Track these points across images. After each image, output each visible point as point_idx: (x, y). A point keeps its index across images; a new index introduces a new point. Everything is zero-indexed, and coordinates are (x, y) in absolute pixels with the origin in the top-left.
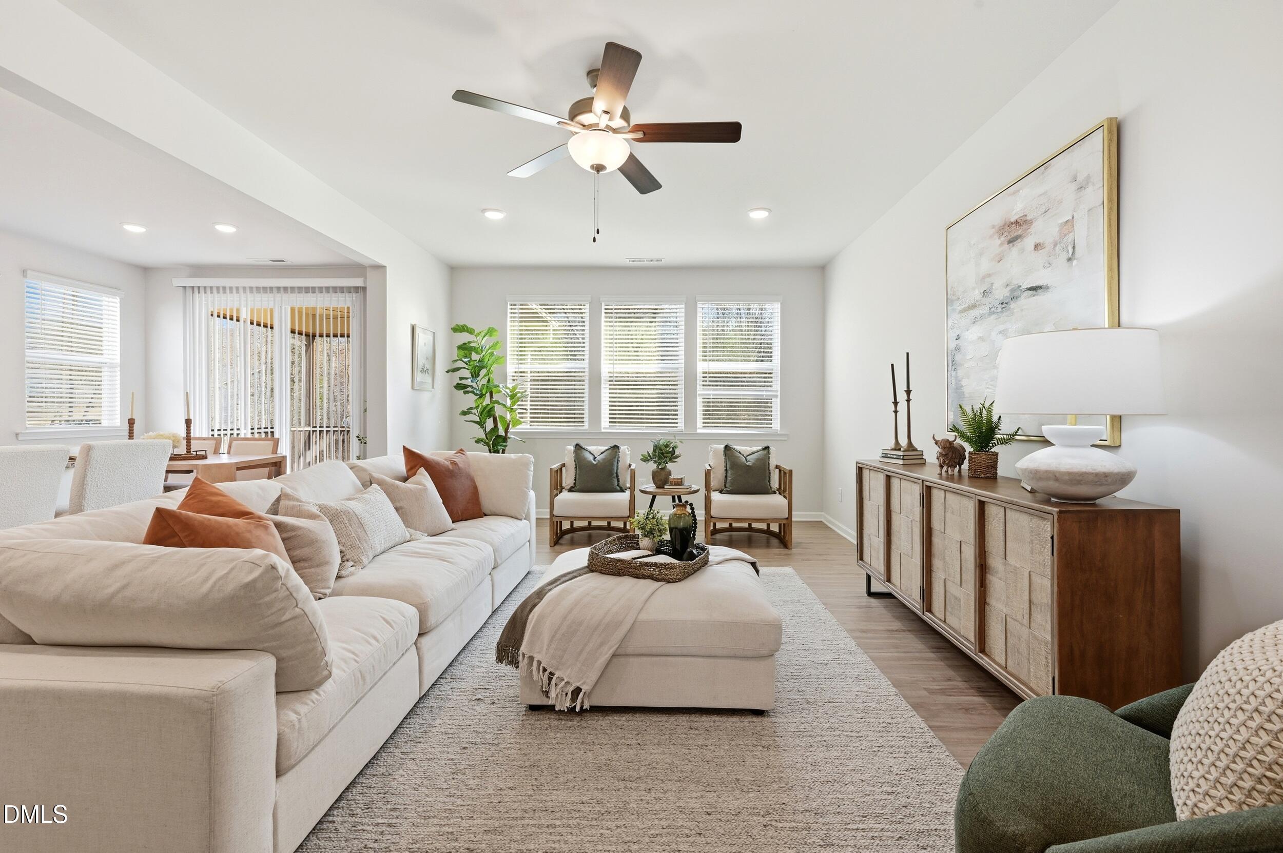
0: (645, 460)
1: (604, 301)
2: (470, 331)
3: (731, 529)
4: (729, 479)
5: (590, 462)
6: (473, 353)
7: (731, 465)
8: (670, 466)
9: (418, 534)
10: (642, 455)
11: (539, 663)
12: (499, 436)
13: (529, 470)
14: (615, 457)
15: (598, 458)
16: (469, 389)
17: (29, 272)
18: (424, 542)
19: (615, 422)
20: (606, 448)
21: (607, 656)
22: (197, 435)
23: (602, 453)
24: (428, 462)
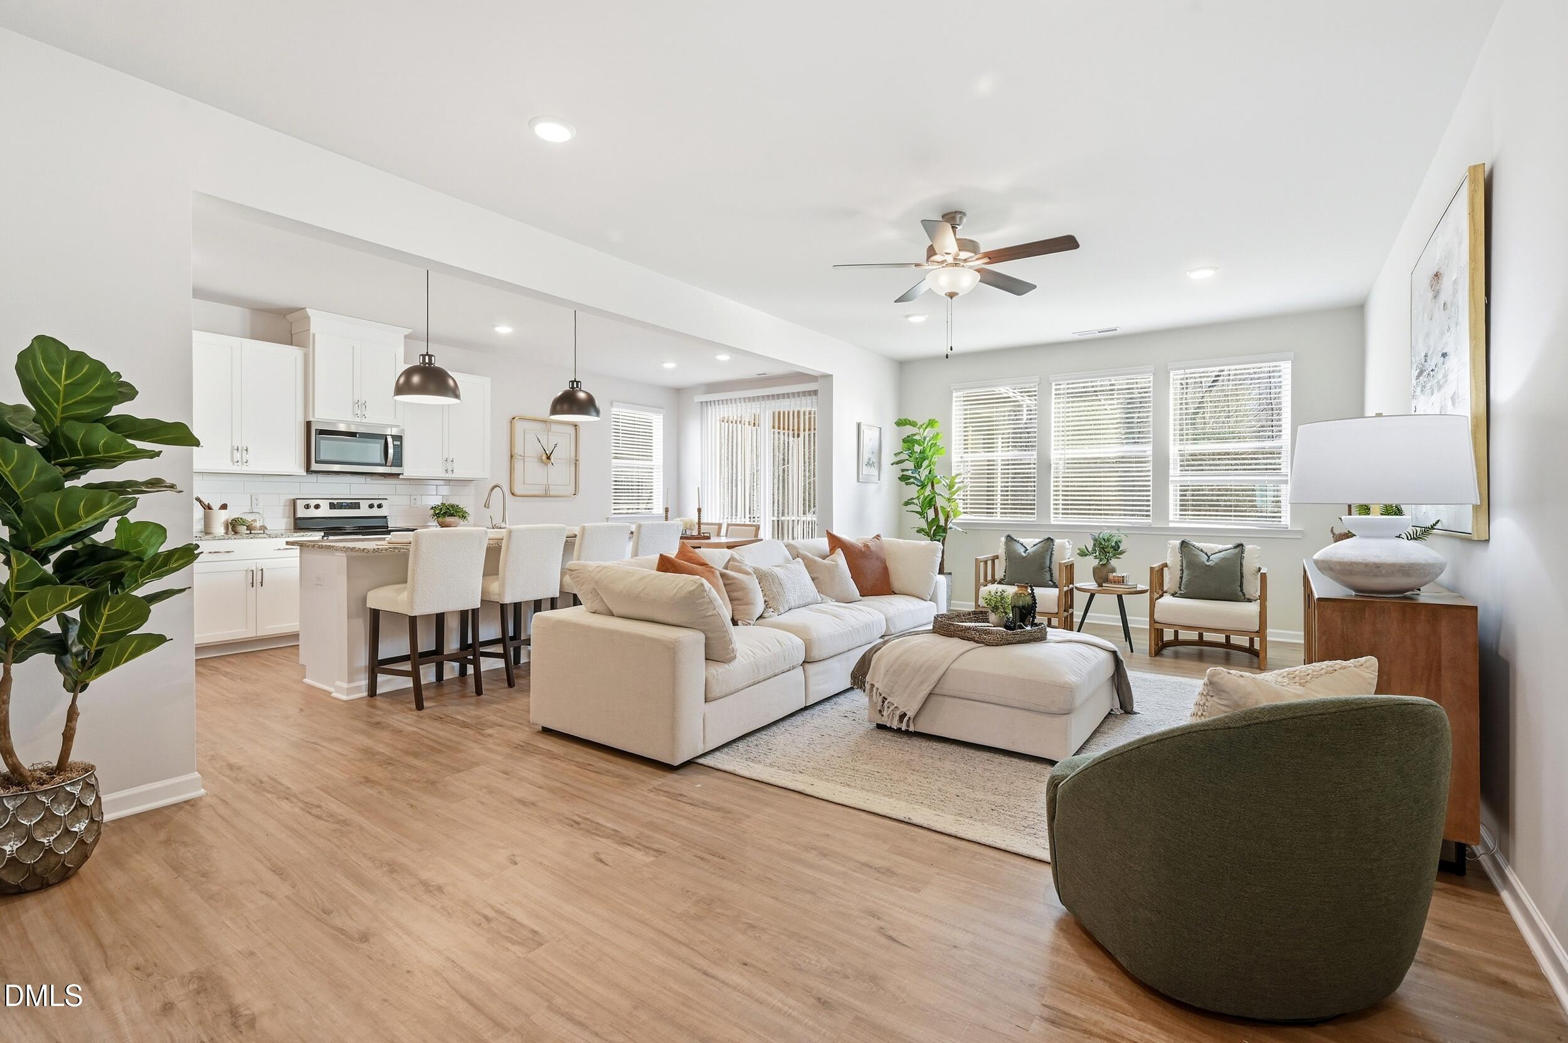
0: (1083, 554)
1: (1054, 381)
2: (913, 424)
3: (1201, 642)
4: (1184, 580)
5: (1019, 554)
6: (916, 445)
7: (1187, 564)
8: (1114, 562)
9: (829, 600)
10: (1079, 549)
11: (878, 689)
12: (938, 526)
13: (937, 557)
14: (1047, 551)
15: (1030, 550)
16: (912, 480)
17: (614, 403)
18: (831, 605)
19: (1068, 514)
20: (1040, 540)
21: (925, 692)
22: (706, 522)
23: (1035, 545)
24: (845, 544)
